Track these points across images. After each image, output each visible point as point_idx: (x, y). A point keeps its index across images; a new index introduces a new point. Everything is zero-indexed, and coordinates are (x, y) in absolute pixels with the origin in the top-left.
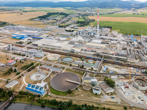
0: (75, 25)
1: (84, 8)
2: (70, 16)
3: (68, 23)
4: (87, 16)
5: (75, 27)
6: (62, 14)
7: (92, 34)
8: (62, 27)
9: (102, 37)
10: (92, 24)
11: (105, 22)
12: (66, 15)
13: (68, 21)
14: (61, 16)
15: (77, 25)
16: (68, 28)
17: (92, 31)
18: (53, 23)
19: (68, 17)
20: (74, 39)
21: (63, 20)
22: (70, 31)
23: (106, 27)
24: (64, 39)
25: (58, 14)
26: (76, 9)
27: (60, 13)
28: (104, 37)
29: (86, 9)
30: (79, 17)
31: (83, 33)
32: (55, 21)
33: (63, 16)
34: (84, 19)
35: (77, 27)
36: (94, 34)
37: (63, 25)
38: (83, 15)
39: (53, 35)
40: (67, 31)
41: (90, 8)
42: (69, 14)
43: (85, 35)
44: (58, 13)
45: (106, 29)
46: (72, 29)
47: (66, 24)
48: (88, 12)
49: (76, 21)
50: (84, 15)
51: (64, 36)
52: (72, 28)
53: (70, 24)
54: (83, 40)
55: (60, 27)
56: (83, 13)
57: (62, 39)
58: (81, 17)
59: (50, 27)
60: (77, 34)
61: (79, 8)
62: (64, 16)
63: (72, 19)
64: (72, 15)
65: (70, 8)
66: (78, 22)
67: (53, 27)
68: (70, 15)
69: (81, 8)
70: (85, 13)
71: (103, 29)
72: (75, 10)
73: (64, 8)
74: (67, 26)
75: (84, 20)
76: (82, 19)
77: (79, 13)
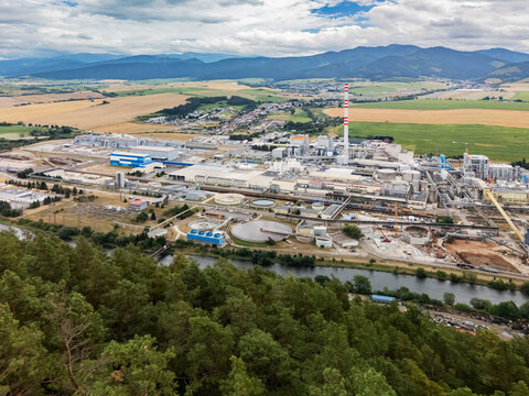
0: (280, 134)
1: (313, 80)
2: (264, 109)
3: (259, 128)
4: (321, 106)
5: (280, 140)
6: (235, 101)
7: (330, 154)
8: (240, 138)
9: (356, 160)
10: (332, 131)
11: (378, 124)
12: (250, 105)
13: (255, 123)
14: (231, 108)
15: (285, 133)
16: (257, 142)
17: (327, 146)
18: (210, 129)
19: (257, 111)
20: (276, 166)
21: (242, 120)
22: (264, 148)
23: (376, 138)
24: (250, 166)
25: (223, 102)
26: (282, 83)
27: (229, 97)
28: (363, 161)
29: (320, 83)
30: (293, 112)
31: (302, 152)
32: (216, 123)
33: (239, 108)
34: (310, 115)
35: (285, 139)
36: (335, 154)
37: (245, 134)
38: (306, 106)
39: (219, 159)
40: (255, 148)
41: (332, 81)
42: (260, 103)
43: (310, 157)
44: (224, 98)
45: (376, 143)
46: (272, 144)
47: (251, 132)
48: (324, 94)
49: (282, 123)
50: (311, 104)
51: (249, 160)
52: (270, 141)
53: (263, 132)
54: (302, 168)
55: (233, 138)
56: (308, 99)
57: (242, 166)
58: (298, 111)
59: (204, 139)
60: (285, 155)
61: (292, 82)
62: (241, 107)
63: (269, 117)
64: (268, 106)
65: (262, 80)
66: (289, 126)
67: (214, 140)
68: (263, 106)
69: (300, 81)
70: (316, 97)
71: (365, 142)
72: (279, 87)
73: (240, 83)
74: (256, 135)
75: (308, 120)
76: (301, 115)
77: (292, 96)
